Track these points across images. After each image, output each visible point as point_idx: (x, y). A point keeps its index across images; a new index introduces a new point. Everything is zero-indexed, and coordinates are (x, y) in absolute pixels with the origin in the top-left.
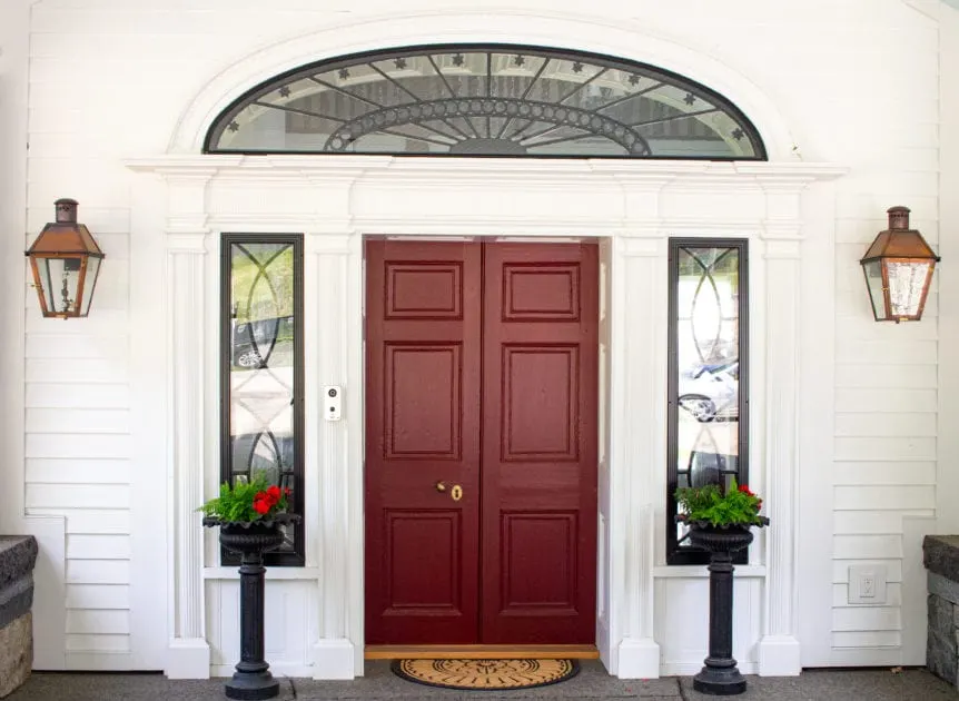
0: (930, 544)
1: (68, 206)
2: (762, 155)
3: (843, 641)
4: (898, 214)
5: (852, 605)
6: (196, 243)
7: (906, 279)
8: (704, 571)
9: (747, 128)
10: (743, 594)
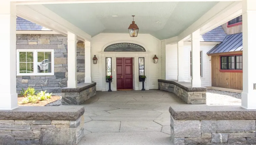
0: (158, 80)
1: (95, 56)
2: (145, 51)
3: (152, 87)
4: (155, 55)
5: (153, 85)
6: (104, 58)
7: (156, 60)
8: (142, 82)
9: (144, 49)
10: (145, 84)
